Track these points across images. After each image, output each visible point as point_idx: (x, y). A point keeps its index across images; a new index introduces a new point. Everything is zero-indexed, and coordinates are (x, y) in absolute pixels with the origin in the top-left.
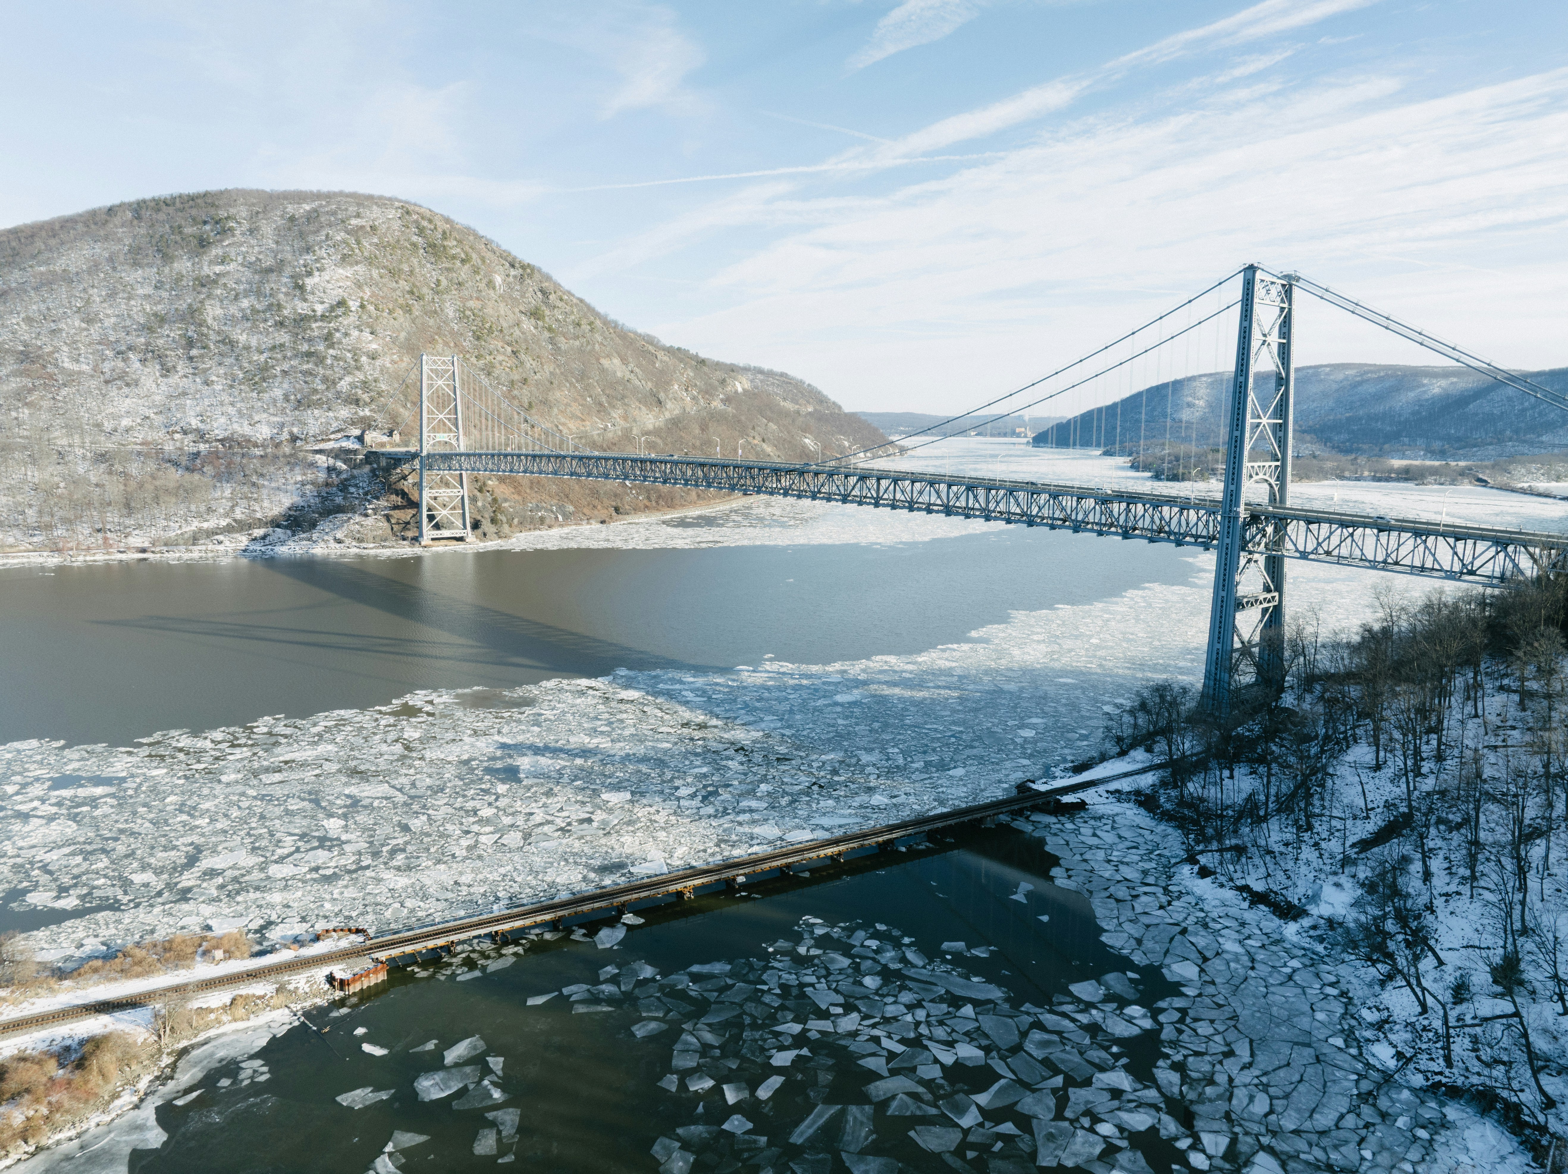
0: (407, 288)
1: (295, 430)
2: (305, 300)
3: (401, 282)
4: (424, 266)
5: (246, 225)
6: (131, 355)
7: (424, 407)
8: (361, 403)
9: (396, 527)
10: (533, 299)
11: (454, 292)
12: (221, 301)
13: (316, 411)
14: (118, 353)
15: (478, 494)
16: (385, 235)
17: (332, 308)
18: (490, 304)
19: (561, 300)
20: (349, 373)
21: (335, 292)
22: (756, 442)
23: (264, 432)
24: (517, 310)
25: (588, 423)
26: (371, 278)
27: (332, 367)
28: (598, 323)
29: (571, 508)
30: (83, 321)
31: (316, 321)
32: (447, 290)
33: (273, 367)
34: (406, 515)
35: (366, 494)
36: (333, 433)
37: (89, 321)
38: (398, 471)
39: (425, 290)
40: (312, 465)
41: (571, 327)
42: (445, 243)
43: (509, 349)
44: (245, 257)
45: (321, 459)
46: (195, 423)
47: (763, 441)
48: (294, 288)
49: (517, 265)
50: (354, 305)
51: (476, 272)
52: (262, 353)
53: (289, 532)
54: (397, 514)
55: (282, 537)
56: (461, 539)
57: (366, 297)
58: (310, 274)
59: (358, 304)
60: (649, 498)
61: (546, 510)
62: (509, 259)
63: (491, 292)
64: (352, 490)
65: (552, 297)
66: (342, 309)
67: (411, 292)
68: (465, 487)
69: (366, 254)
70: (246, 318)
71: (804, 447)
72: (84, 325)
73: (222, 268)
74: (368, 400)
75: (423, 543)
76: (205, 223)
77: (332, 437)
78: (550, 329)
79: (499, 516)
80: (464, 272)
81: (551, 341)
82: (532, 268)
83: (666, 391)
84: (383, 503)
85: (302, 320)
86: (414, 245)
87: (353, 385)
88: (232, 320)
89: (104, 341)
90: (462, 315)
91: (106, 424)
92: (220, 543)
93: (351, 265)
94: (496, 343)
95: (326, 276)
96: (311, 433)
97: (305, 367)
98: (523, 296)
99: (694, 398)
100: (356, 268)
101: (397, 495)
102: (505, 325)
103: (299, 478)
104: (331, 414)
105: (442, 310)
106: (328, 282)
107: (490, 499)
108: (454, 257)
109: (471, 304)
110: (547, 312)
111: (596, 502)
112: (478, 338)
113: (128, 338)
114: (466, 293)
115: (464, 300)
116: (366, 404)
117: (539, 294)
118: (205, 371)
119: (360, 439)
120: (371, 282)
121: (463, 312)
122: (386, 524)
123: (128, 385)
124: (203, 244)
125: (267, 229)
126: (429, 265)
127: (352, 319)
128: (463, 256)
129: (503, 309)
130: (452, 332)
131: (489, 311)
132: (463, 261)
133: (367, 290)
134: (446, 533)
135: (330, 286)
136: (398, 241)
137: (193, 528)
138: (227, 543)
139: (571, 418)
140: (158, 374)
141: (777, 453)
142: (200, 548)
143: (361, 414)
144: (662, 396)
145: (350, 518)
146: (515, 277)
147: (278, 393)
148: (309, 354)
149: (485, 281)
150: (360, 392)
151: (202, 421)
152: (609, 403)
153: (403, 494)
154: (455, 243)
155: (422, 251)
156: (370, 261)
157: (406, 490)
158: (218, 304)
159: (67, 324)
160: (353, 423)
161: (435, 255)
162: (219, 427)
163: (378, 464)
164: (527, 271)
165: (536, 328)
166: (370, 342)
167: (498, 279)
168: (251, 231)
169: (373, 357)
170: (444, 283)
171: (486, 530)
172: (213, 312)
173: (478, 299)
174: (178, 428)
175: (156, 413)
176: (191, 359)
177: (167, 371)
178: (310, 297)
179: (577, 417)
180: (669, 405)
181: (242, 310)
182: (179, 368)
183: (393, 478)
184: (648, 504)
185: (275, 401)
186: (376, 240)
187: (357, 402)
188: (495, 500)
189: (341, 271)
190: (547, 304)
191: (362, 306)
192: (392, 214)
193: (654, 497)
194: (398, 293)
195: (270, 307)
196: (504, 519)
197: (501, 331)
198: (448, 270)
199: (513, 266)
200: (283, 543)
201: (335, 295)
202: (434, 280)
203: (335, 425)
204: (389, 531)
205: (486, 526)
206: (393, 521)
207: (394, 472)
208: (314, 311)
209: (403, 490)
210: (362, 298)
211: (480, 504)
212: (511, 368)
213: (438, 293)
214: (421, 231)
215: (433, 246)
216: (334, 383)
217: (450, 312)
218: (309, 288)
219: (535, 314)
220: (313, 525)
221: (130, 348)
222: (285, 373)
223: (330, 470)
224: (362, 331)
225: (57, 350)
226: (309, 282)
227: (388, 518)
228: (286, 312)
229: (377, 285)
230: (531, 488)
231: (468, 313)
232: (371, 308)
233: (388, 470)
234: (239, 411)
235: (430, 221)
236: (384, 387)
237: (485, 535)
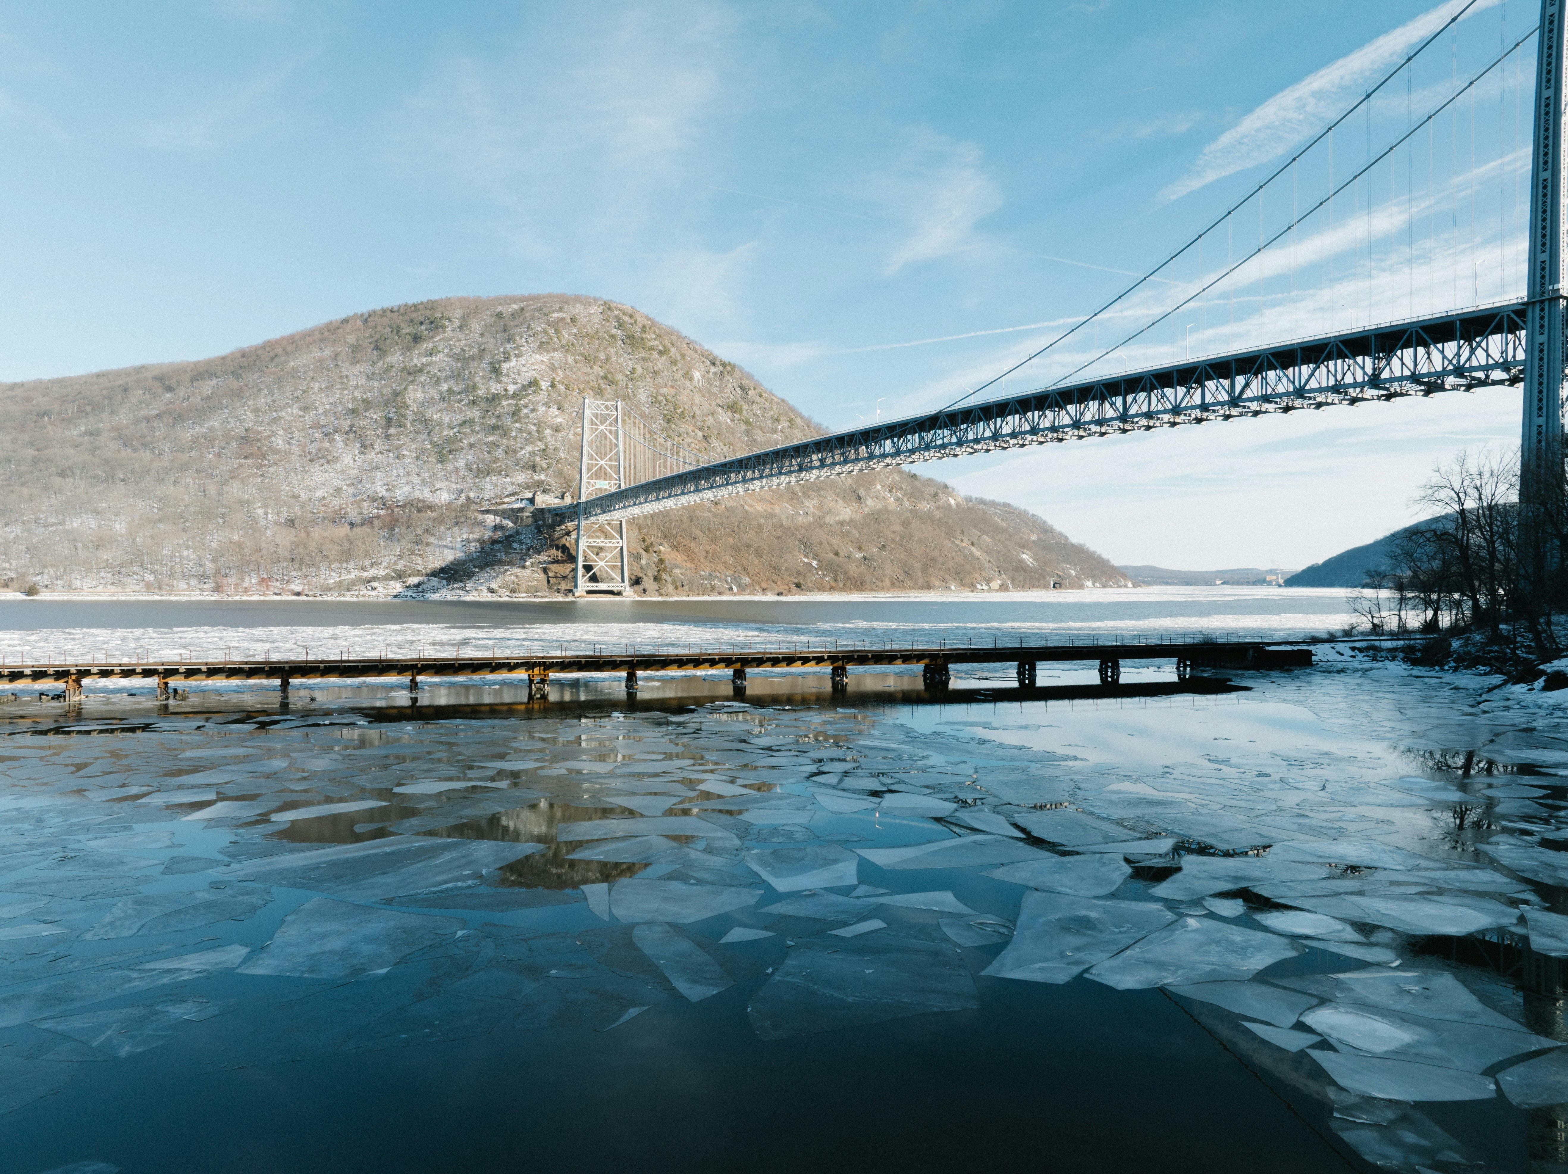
0: (602, 374)
1: (472, 495)
2: (499, 382)
3: (595, 367)
4: (621, 356)
5: (457, 323)
6: (336, 437)
7: (584, 452)
8: (537, 469)
9: (552, 581)
10: (731, 393)
11: (649, 380)
12: (424, 386)
13: (494, 478)
14: (326, 435)
15: (644, 553)
16: (585, 327)
17: (524, 388)
18: (685, 393)
19: (761, 396)
20: (531, 443)
21: (530, 374)
22: (964, 544)
23: (444, 497)
24: (714, 403)
25: (776, 507)
26: (566, 364)
27: (515, 438)
28: (799, 421)
29: (747, 580)
30: (300, 409)
31: (507, 399)
32: (642, 378)
33: (460, 441)
34: (565, 569)
35: (528, 549)
36: (507, 496)
37: (305, 409)
38: (563, 527)
39: (619, 377)
40: (481, 523)
41: (769, 422)
42: (644, 336)
43: (700, 434)
44: (451, 350)
45: (490, 519)
46: (382, 492)
47: (973, 544)
48: (491, 371)
49: (718, 363)
50: (544, 385)
51: (674, 362)
52: (453, 428)
53: (444, 582)
54: (554, 568)
55: (436, 584)
56: (619, 593)
57: (558, 379)
58: (507, 359)
59: (548, 384)
60: (836, 580)
61: (720, 579)
62: (710, 358)
63: (688, 383)
64: (515, 545)
65: (751, 393)
66: (533, 388)
67: (605, 378)
68: (624, 537)
69: (564, 342)
70: (443, 399)
71: (1021, 561)
72: (301, 413)
73: (429, 359)
74: (545, 466)
75: (577, 594)
76: (421, 323)
77: (506, 500)
78: (747, 422)
79: (664, 576)
80: (660, 363)
81: (748, 433)
82: (733, 367)
83: (867, 489)
84: (543, 557)
85: (494, 399)
86: (613, 336)
87: (533, 454)
88: (431, 402)
89: (316, 426)
90: (655, 401)
91: (303, 495)
92: (374, 589)
93: (548, 352)
94: (685, 427)
95: (522, 360)
96: (487, 497)
97: (491, 439)
98: (721, 392)
99: (898, 499)
100: (552, 354)
101: (557, 549)
102: (698, 412)
103: (465, 536)
104: (508, 480)
105: (634, 395)
106: (524, 366)
107: (656, 560)
108: (651, 349)
109: (664, 391)
110: (745, 407)
111: (775, 577)
112: (668, 421)
113: (336, 422)
114: (661, 381)
115: (657, 387)
116: (543, 469)
117: (738, 390)
118: (398, 448)
119: (532, 501)
120: (565, 367)
121: (656, 398)
122: (542, 576)
123: (328, 462)
124: (417, 339)
125: (476, 326)
126: (625, 355)
127: (542, 396)
128: (661, 348)
129: (697, 398)
130: (643, 415)
131: (683, 398)
132: (661, 353)
133: (561, 373)
134: (602, 586)
135: (525, 369)
136: (597, 332)
137: (353, 576)
138: (381, 590)
139: (759, 501)
140: (357, 452)
141: (988, 559)
142: (352, 593)
143: (536, 477)
144: (862, 492)
145: (506, 571)
146: (715, 374)
147: (461, 463)
148: (495, 428)
149: (681, 373)
150: (538, 459)
151: (387, 490)
152: (804, 493)
153: (564, 549)
154: (654, 336)
155: (620, 342)
156: (567, 349)
157: (568, 545)
158: (420, 388)
159: (287, 413)
160: (528, 487)
161: (632, 345)
162: (402, 493)
163: (544, 521)
164: (727, 368)
165: (733, 420)
166: (556, 416)
167: (697, 375)
168: (460, 327)
169: (557, 429)
170: (639, 370)
171: (647, 586)
172: (415, 395)
173: (672, 387)
174: (365, 497)
175: (348, 485)
176: (388, 436)
177: (365, 447)
178: (504, 379)
179: (766, 500)
180: (870, 502)
181: (441, 393)
182: (377, 446)
183: (557, 534)
184: (833, 584)
185: (457, 470)
186: (575, 331)
187: (534, 468)
188: (661, 561)
189: (537, 356)
190: (744, 399)
191: (553, 386)
192: (594, 309)
193: (841, 578)
194: (592, 377)
195: (466, 390)
196: (669, 579)
197: (694, 417)
198: (645, 360)
199: (714, 364)
200: (435, 590)
201: (527, 376)
202: (629, 368)
203: (510, 489)
204: (545, 582)
205: (648, 583)
206: (551, 574)
207: (558, 528)
208: (506, 390)
209: (564, 546)
210: (554, 378)
211: (643, 562)
212: (699, 450)
213: (632, 380)
214: (621, 325)
215: (631, 337)
216: (515, 452)
217: (643, 397)
218: (505, 371)
219: (732, 408)
220: (470, 575)
221: (335, 431)
222: (471, 446)
223: (496, 528)
224: (550, 407)
225: (273, 434)
226: (505, 366)
227: (545, 570)
228: (480, 393)
229: (571, 369)
230: (706, 557)
231: (660, 398)
232: (562, 388)
233: (552, 527)
234: (423, 481)
235: (631, 316)
236: (562, 455)
237: (645, 591)
